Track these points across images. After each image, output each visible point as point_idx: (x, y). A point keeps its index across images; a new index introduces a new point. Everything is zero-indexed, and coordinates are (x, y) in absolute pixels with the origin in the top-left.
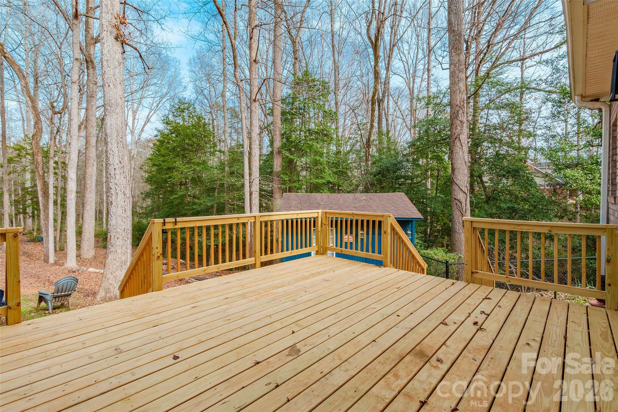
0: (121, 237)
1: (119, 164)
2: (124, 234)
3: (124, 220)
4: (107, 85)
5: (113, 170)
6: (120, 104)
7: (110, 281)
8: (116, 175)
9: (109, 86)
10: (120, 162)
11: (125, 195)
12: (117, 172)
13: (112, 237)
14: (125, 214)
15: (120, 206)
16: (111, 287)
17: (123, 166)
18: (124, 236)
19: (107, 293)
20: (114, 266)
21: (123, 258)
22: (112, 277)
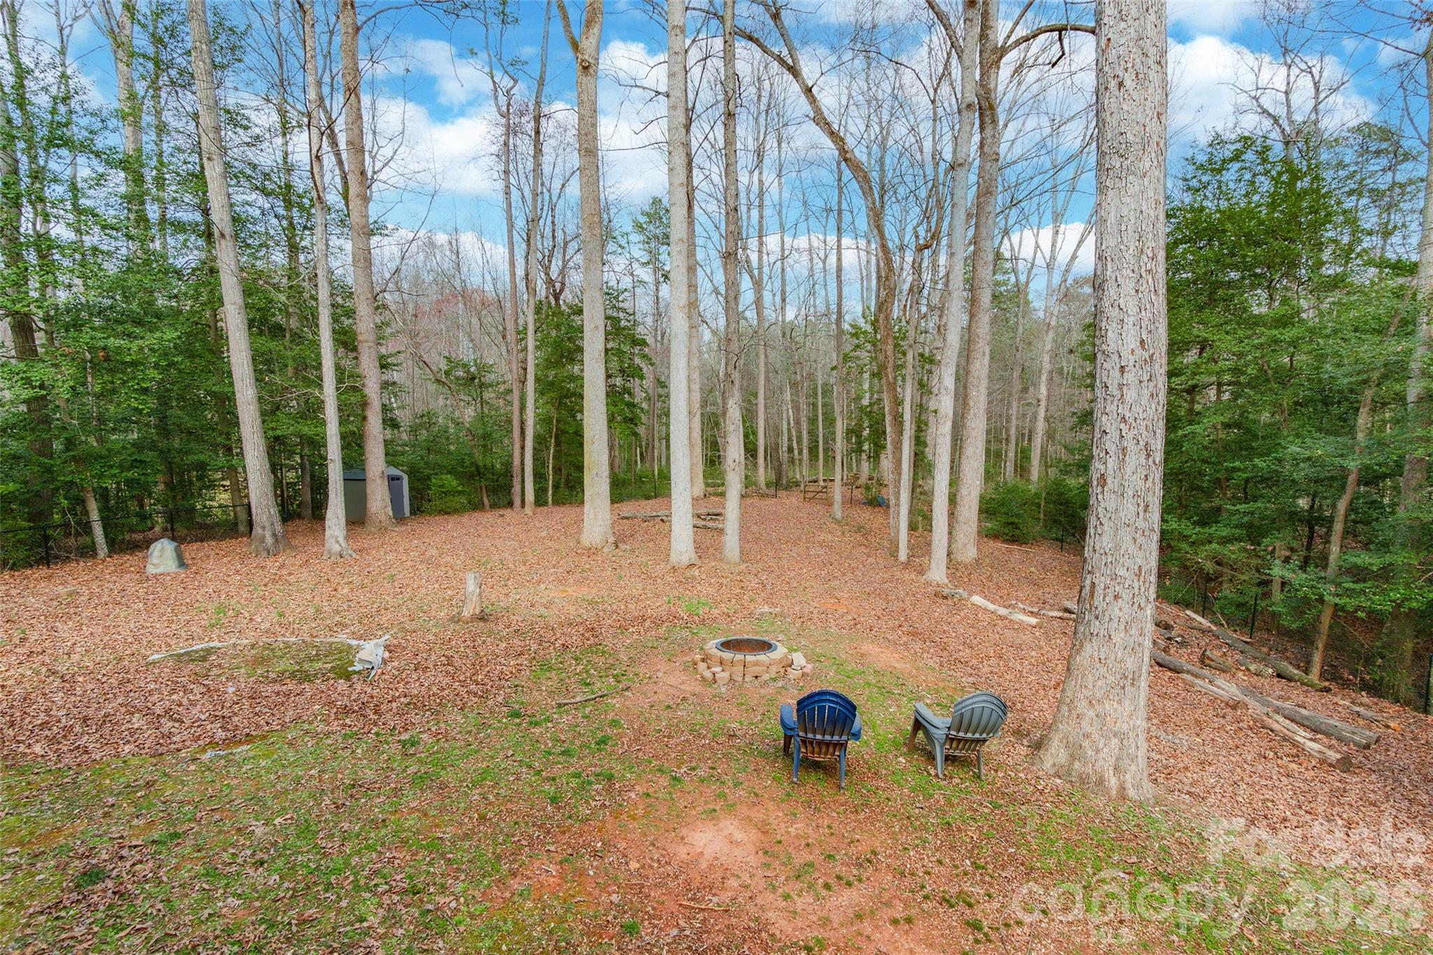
0: (1126, 595)
1: (1139, 352)
2: (1136, 585)
3: (1141, 540)
4: (1113, 84)
5: (1117, 373)
6: (1155, 139)
7: (1085, 724)
8: (1125, 389)
9: (1121, 84)
10: (1142, 342)
11: (1148, 456)
12: (1130, 377)
13: (1099, 590)
14: (1145, 519)
15: (1131, 493)
16: (1086, 744)
17: (1151, 357)
18: (1136, 591)
19: (1073, 758)
20: (1100, 683)
21: (1129, 665)
22: (1091, 713)
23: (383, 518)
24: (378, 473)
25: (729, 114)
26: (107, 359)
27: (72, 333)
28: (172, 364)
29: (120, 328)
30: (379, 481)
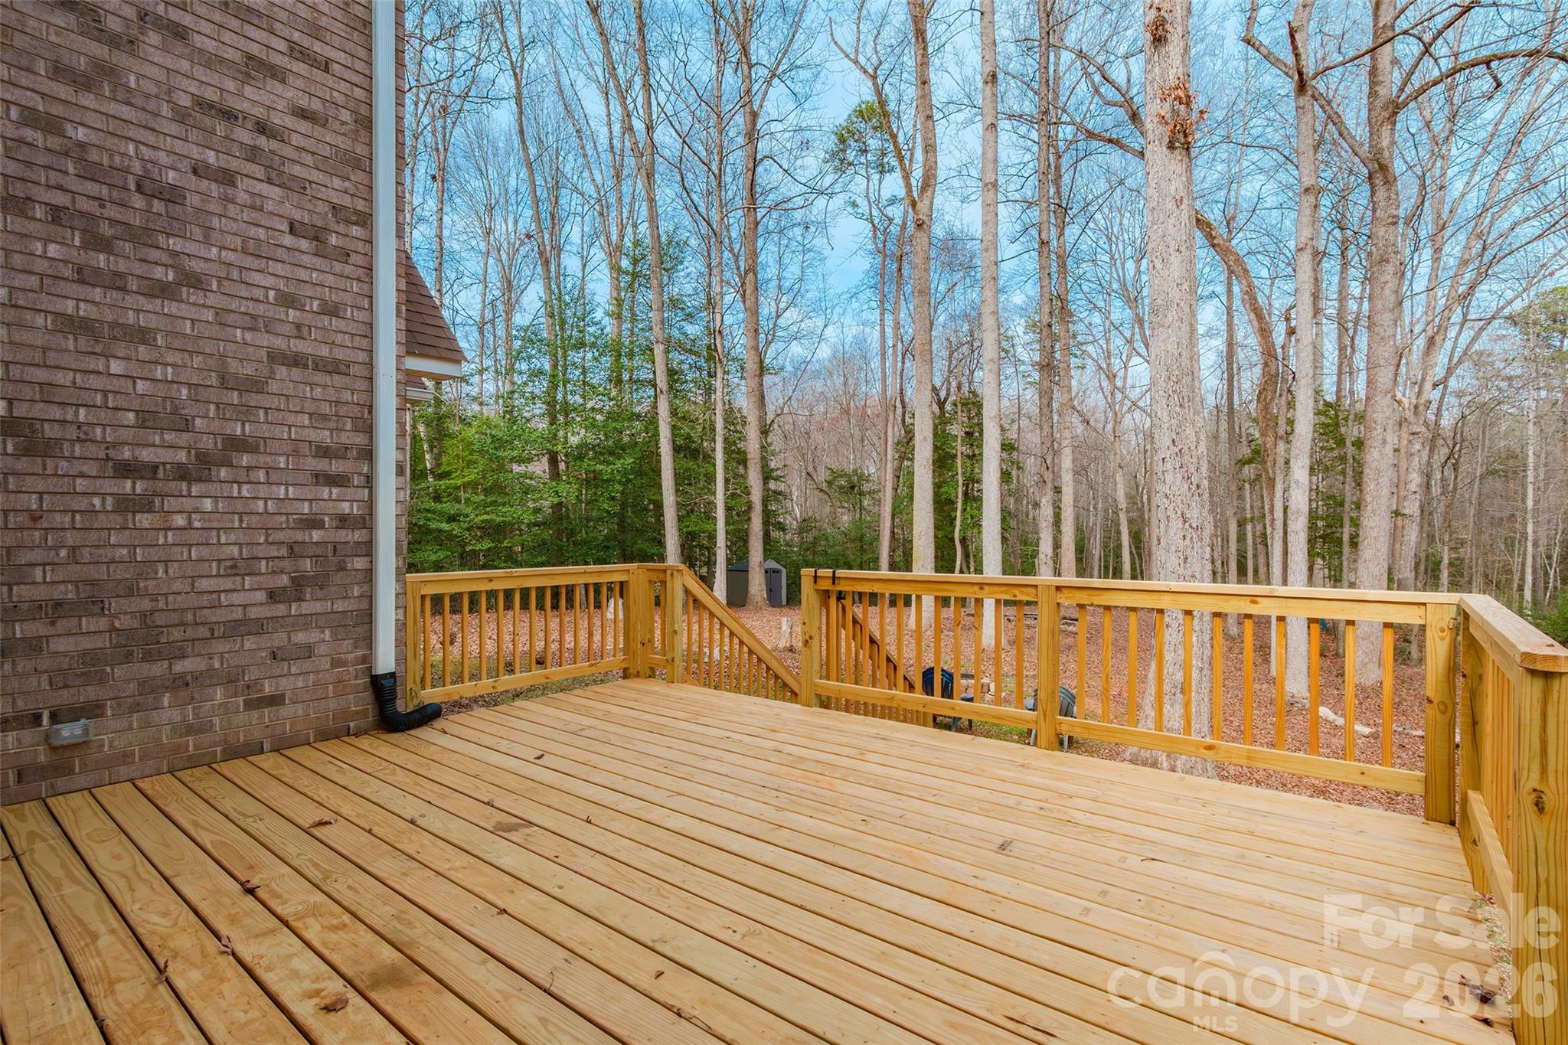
10: (1173, 440)
23: (760, 599)
24: (757, 563)
25: (1043, 243)
26: (595, 478)
27: (578, 463)
28: (629, 481)
29: (602, 458)
30: (757, 569)
